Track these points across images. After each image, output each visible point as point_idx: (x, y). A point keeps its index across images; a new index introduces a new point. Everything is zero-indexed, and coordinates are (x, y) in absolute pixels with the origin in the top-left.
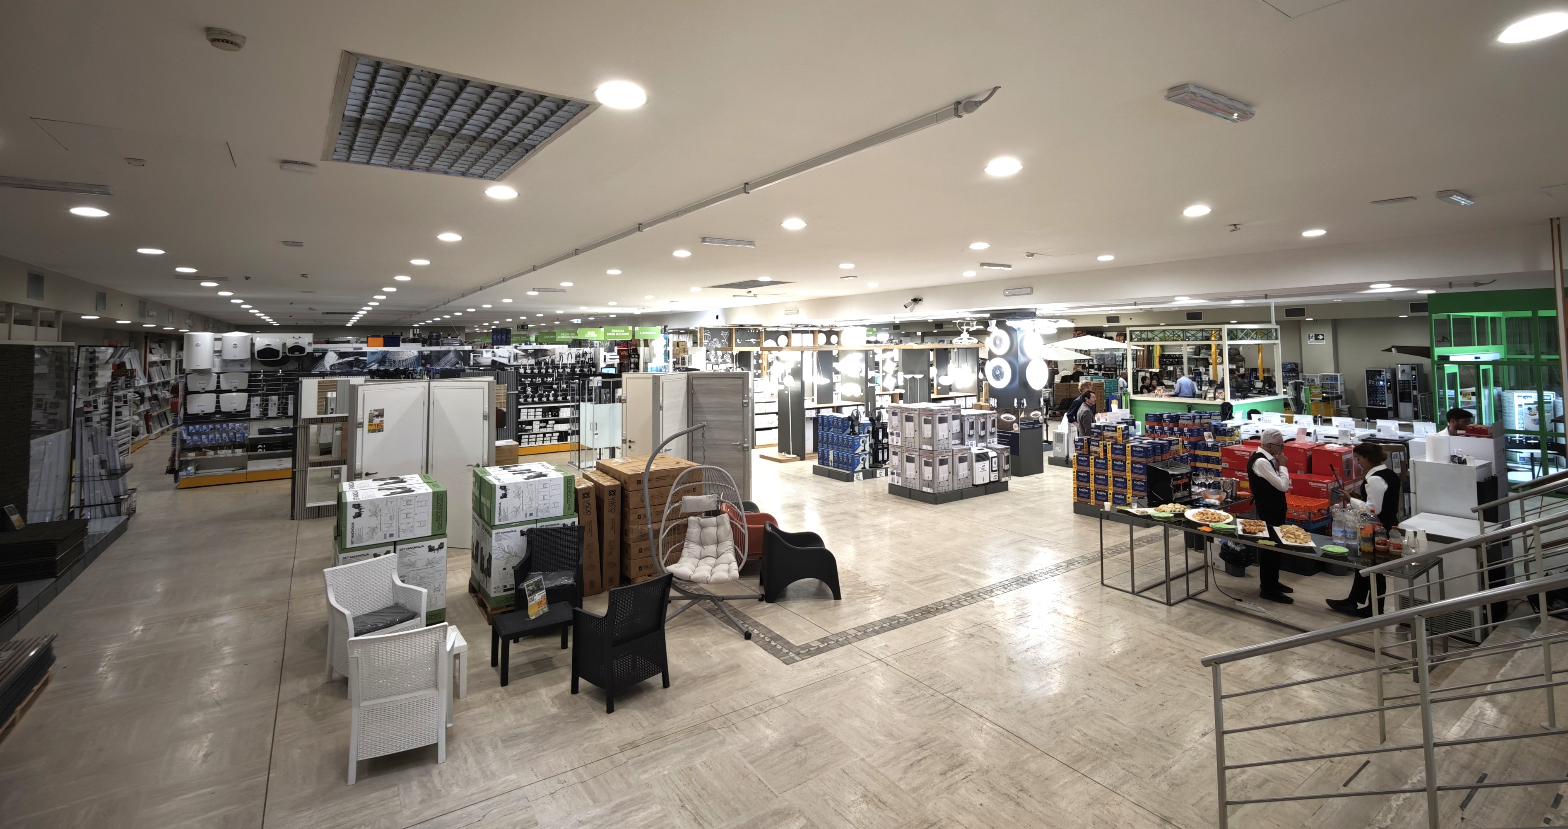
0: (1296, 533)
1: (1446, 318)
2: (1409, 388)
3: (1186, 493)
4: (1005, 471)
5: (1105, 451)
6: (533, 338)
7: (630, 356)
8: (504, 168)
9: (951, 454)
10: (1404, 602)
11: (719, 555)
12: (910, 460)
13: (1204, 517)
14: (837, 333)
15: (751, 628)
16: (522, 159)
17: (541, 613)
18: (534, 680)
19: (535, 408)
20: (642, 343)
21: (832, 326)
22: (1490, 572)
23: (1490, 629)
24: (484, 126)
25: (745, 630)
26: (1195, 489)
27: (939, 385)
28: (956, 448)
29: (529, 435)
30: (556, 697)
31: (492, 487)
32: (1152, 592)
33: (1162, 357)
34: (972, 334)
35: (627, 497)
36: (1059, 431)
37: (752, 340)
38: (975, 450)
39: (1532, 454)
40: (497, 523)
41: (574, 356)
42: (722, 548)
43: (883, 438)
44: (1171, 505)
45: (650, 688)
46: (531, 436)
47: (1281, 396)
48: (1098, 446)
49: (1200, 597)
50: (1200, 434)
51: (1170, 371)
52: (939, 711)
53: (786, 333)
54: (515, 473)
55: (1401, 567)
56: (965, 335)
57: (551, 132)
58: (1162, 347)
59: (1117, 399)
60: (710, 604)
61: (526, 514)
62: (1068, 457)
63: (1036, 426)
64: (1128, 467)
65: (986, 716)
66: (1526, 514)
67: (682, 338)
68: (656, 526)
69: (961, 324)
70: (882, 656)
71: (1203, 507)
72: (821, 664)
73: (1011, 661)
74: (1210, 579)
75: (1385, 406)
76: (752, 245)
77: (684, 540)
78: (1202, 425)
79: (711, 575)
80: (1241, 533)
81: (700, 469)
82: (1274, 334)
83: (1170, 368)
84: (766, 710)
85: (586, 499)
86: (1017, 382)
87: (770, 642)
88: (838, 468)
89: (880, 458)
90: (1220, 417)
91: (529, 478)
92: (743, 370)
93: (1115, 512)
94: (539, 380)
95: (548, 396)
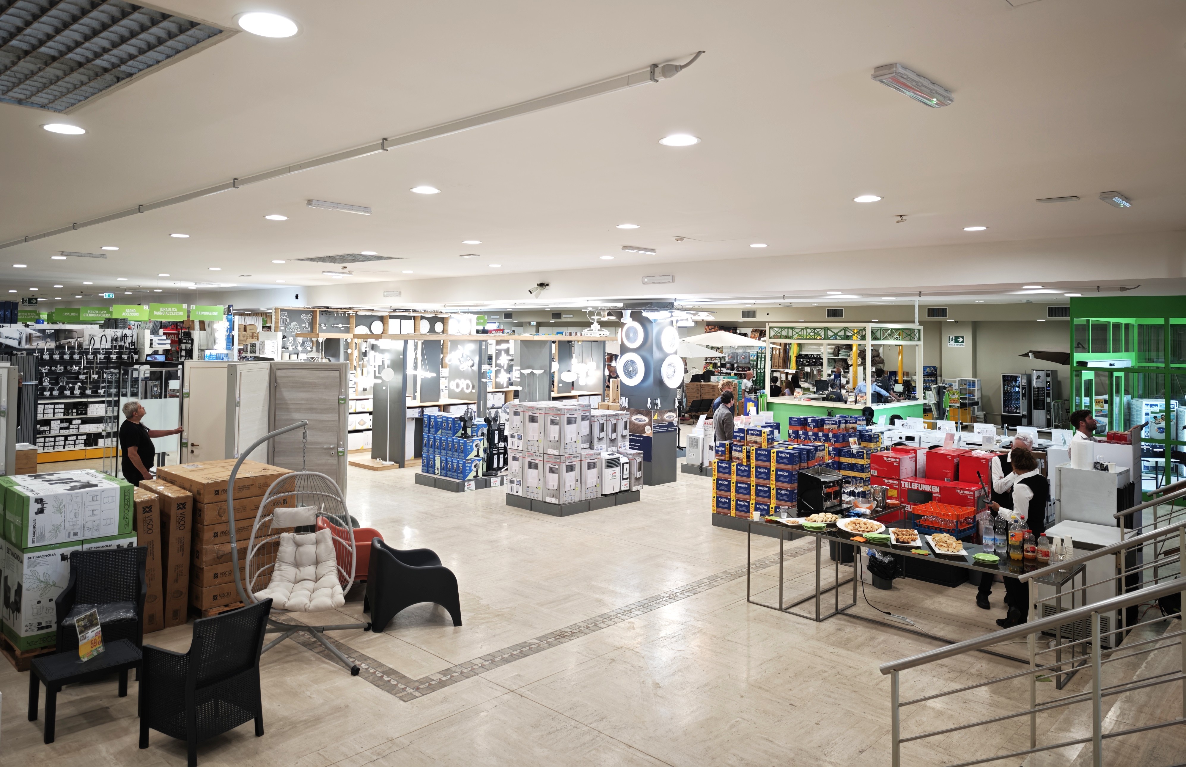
0: (948, 541)
1: (1085, 323)
2: (1043, 395)
3: (836, 502)
4: (637, 479)
5: (748, 457)
6: (44, 316)
7: (180, 341)
8: (78, 98)
9: (579, 459)
10: (1048, 610)
11: (318, 577)
12: (532, 466)
13: (856, 527)
14: (443, 320)
15: (357, 663)
16: (109, 90)
17: (95, 654)
18: (90, 735)
19: (54, 404)
20: (197, 325)
21: (437, 312)
22: (1127, 577)
23: (1124, 634)
24: (72, 45)
25: (352, 665)
26: (845, 497)
27: (560, 381)
28: (585, 452)
29: (45, 437)
30: (121, 753)
31: (23, 501)
32: (800, 608)
33: (799, 356)
34: (603, 324)
35: (200, 510)
36: (693, 435)
37: (340, 326)
38: (605, 455)
39: (1157, 462)
40: (30, 545)
41: (109, 339)
42: (322, 569)
43: (499, 442)
44: (822, 514)
45: (239, 738)
46: (47, 440)
47: (921, 401)
48: (741, 451)
49: (849, 611)
50: (845, 439)
51: (807, 372)
52: (584, 744)
53: (382, 319)
54: (52, 482)
55: (1048, 574)
56: (596, 326)
57: (160, 59)
58: (800, 345)
59: (753, 401)
60: (306, 636)
61: (69, 534)
62: (702, 464)
63: (670, 429)
64: (773, 474)
65: (635, 746)
66: (1158, 520)
67: (249, 321)
68: (242, 544)
69: (591, 314)
70: (514, 687)
71: (854, 516)
72: (446, 700)
73: (657, 686)
74: (859, 593)
75: (1019, 413)
76: (367, 212)
77: (274, 561)
78: (847, 430)
79: (310, 601)
80: (894, 542)
81: (293, 477)
82: (917, 335)
83: (807, 369)
84: (385, 754)
85: (147, 515)
86: (651, 380)
87: (382, 677)
88: (446, 476)
89: (495, 465)
90: (865, 422)
91: (73, 488)
92: (329, 360)
93: (764, 523)
94: (60, 369)
95: (72, 390)
